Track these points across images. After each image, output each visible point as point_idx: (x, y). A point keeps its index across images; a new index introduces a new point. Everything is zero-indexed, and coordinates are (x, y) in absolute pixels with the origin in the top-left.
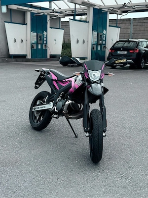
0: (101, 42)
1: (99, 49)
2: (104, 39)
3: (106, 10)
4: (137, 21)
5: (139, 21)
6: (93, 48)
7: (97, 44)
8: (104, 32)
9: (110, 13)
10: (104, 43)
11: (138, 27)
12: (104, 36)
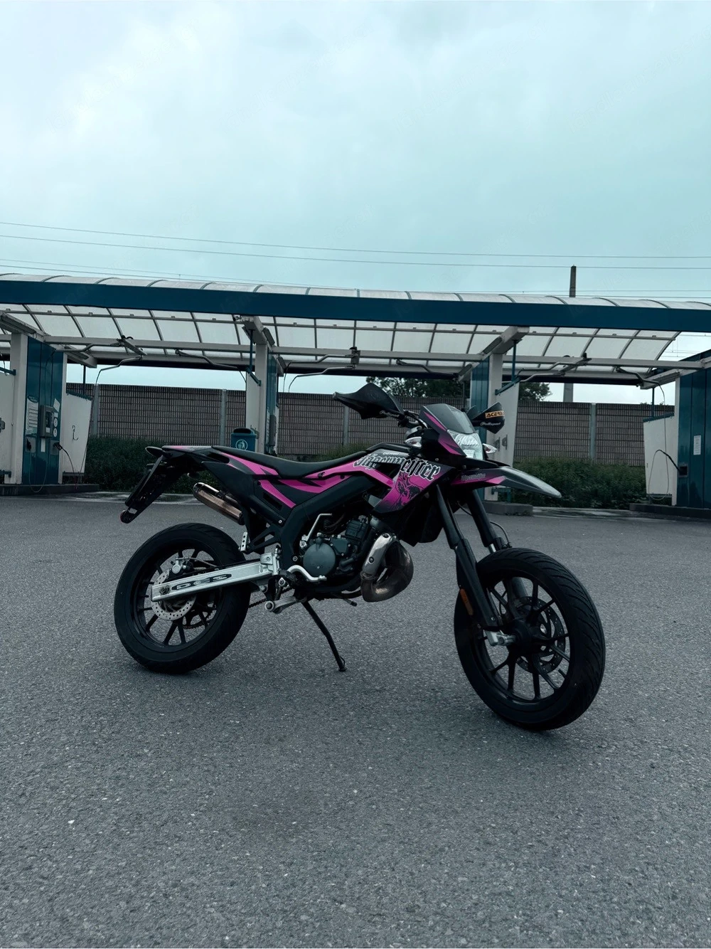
0: (48, 430)
1: (43, 449)
2: (56, 425)
3: (58, 348)
4: (111, 393)
5: (117, 394)
6: (27, 446)
7: (39, 436)
8: (56, 405)
9: (70, 361)
10: (55, 434)
11: (116, 406)
12: (56, 415)
